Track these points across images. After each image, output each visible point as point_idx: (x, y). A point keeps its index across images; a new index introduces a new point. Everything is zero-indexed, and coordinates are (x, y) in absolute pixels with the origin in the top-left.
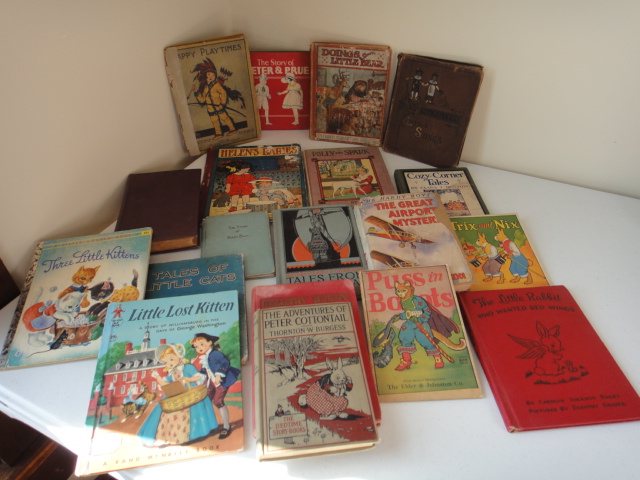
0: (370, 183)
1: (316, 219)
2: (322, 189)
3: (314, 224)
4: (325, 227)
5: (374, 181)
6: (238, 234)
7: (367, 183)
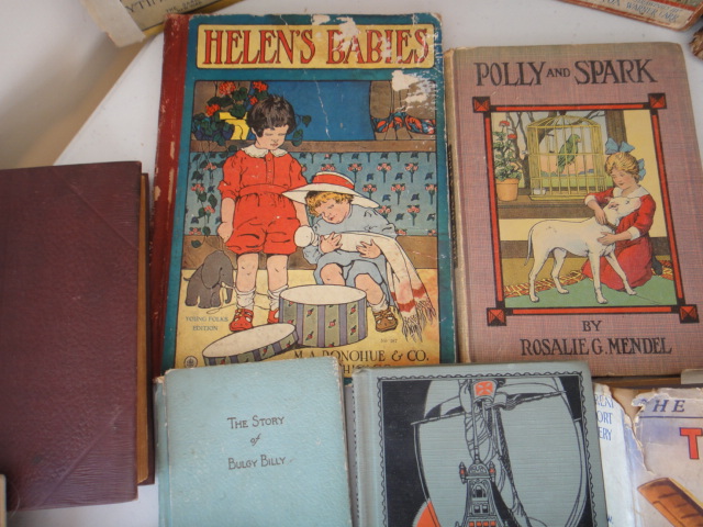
0: (645, 234)
1: (480, 429)
2: (502, 251)
3: (474, 445)
4: (505, 459)
5: (658, 229)
6: (254, 453)
7: (634, 233)
